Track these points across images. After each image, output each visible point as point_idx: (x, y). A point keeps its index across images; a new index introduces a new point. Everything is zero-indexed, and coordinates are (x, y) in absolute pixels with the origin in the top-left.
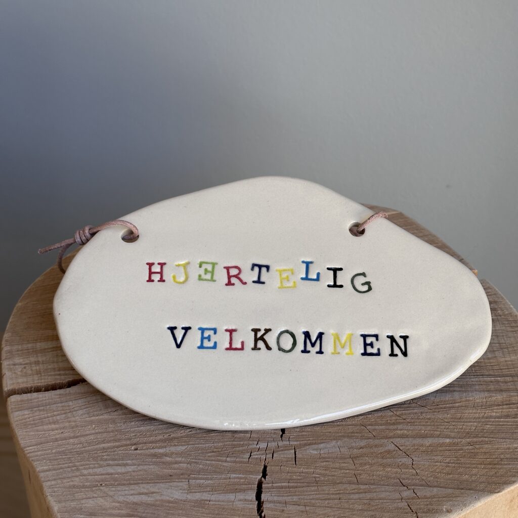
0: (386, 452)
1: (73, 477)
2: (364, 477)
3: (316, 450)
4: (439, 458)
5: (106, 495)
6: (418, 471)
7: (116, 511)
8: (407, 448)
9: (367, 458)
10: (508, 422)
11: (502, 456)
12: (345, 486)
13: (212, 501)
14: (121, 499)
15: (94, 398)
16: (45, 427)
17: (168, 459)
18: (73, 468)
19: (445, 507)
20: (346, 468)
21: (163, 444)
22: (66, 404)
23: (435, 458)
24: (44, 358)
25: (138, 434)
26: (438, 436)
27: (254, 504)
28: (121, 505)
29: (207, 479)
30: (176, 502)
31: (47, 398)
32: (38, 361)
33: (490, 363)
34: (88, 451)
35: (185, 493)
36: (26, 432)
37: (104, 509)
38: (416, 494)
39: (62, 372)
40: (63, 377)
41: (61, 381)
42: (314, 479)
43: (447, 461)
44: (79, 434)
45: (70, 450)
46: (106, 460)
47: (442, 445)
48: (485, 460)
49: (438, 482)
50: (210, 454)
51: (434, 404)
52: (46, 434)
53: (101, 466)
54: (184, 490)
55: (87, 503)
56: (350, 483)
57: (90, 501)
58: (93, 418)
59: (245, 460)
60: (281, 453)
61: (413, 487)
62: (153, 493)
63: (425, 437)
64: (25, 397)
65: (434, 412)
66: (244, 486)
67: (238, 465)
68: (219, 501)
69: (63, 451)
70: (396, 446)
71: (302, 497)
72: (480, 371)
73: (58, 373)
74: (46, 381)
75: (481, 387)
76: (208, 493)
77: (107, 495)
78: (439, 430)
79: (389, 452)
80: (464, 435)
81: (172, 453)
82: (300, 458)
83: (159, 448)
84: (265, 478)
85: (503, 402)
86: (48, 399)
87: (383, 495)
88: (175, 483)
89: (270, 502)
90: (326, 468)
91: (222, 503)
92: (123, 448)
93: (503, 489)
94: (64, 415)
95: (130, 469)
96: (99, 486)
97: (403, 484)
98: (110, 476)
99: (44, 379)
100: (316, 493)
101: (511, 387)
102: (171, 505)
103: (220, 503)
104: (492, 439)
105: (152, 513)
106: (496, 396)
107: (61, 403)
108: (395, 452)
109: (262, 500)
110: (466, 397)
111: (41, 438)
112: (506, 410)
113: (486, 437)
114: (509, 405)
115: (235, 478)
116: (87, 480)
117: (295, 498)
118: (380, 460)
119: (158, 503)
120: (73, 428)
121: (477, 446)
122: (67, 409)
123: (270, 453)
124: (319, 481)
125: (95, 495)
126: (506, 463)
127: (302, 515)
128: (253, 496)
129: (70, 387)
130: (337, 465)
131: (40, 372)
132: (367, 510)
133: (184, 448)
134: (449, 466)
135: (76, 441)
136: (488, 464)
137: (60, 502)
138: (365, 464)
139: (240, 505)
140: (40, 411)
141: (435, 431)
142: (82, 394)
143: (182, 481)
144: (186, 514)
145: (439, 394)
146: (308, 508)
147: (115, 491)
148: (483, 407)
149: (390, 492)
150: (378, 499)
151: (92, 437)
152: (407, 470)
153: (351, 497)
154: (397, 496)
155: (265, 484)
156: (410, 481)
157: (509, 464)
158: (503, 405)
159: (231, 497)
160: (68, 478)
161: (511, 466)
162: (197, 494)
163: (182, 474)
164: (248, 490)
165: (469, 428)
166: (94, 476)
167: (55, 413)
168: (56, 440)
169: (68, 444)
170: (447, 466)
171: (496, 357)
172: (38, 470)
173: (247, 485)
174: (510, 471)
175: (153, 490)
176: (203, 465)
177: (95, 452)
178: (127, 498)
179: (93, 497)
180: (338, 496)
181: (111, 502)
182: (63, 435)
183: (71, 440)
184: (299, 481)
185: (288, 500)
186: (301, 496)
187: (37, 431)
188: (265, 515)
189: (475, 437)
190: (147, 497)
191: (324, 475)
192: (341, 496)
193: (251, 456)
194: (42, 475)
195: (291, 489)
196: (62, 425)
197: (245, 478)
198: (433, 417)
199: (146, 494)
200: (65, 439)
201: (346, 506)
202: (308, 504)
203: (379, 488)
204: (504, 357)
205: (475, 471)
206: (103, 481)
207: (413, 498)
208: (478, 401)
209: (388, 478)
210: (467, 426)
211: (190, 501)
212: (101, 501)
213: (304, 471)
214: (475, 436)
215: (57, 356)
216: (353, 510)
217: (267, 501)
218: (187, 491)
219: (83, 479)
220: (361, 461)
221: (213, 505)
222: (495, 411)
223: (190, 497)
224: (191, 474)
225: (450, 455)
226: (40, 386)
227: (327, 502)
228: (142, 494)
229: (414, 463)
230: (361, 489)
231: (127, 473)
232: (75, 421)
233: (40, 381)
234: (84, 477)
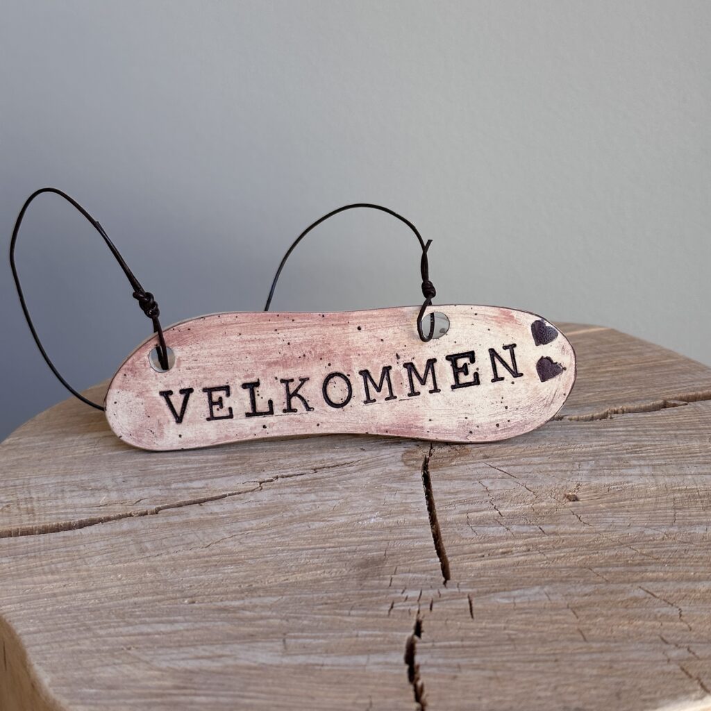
0: (631, 599)
1: (79, 639)
2: (596, 633)
3: (508, 598)
5: (137, 661)
6: (692, 625)
7: (153, 683)
8: (668, 594)
9: (598, 608)
12: (564, 644)
13: (327, 665)
14: (164, 665)
16: (37, 579)
17: (248, 614)
18: (81, 628)
20: (563, 622)
21: (239, 596)
24: (41, 495)
25: (196, 585)
27: (403, 669)
28: (164, 673)
29: (314, 638)
30: (263, 668)
32: (31, 498)
34: (109, 607)
35: (278, 656)
37: (133, 681)
38: (694, 653)
39: (70, 510)
40: (70, 516)
41: (68, 522)
42: (507, 636)
44: (93, 587)
45: (78, 606)
50: (321, 607)
53: (129, 624)
54: (276, 652)
55: (103, 672)
56: (572, 640)
57: (109, 669)
58: (118, 566)
59: (382, 613)
60: (445, 602)
61: (686, 645)
62: (221, 656)
63: (696, 580)
64: (4, 541)
66: (382, 646)
67: (371, 620)
68: (339, 665)
70: (648, 592)
71: (488, 659)
73: (62, 511)
76: (319, 655)
77: (140, 660)
79: (636, 600)
81: (256, 606)
82: (479, 610)
83: (232, 600)
84: (420, 636)
86: (43, 544)
87: (633, 656)
88: (260, 644)
89: (432, 666)
90: (528, 623)
91: (345, 668)
92: (168, 602)
95: (180, 627)
96: (125, 650)
97: (667, 642)
98: (145, 636)
100: (511, 653)
102: (253, 672)
103: (341, 668)
105: (219, 684)
108: (646, 600)
109: (416, 664)
115: (366, 636)
116: (105, 643)
117: (476, 661)
118: (621, 610)
119: (230, 670)
120: (83, 579)
122: (75, 555)
123: (426, 604)
124: (515, 638)
125: (117, 661)
127: (490, 683)
128: (400, 658)
129: (82, 528)
130: (547, 618)
131: (33, 510)
132: (607, 676)
133: (275, 599)
135: (88, 595)
137: (54, 671)
138: (596, 616)
139: (376, 670)
140: (29, 558)
143: (271, 641)
144: (281, 684)
146: (499, 674)
147: (154, 655)
149: (647, 651)
150: (626, 661)
151: (116, 590)
152: (672, 624)
153: (577, 658)
154: (660, 656)
155: (419, 643)
156: (680, 638)
159: (362, 659)
160: (72, 640)
162: (299, 656)
163: (272, 632)
164: (391, 650)
166: (118, 637)
167: (54, 560)
168: (54, 595)
169: (74, 600)
173: (387, 644)
175: (219, 652)
176: (310, 621)
177: (121, 608)
178: (174, 664)
180: (551, 658)
181: (145, 670)
182: (65, 589)
183: (81, 595)
185: (463, 663)
187: (22, 584)
188: (422, 684)
190: (210, 663)
191: (524, 631)
192: (558, 657)
193: (392, 607)
194: (26, 638)
195: (467, 649)
196: (64, 576)
197: (385, 636)
200: (70, 593)
201: (569, 670)
202: (500, 668)
203: (625, 646)
206: (132, 643)
207: (689, 659)
209: (640, 634)
211: (286, 667)
212: (127, 669)
213: (488, 626)
217: (426, 665)
218: (281, 654)
219: (98, 641)
220: (588, 612)
221: (329, 670)
223: (286, 660)
224: (287, 632)
226: (32, 528)
227: (533, 665)
228: (202, 658)
229: (683, 613)
230: (592, 648)
231: (175, 632)
232: (88, 570)
233: (32, 522)
234: (99, 639)
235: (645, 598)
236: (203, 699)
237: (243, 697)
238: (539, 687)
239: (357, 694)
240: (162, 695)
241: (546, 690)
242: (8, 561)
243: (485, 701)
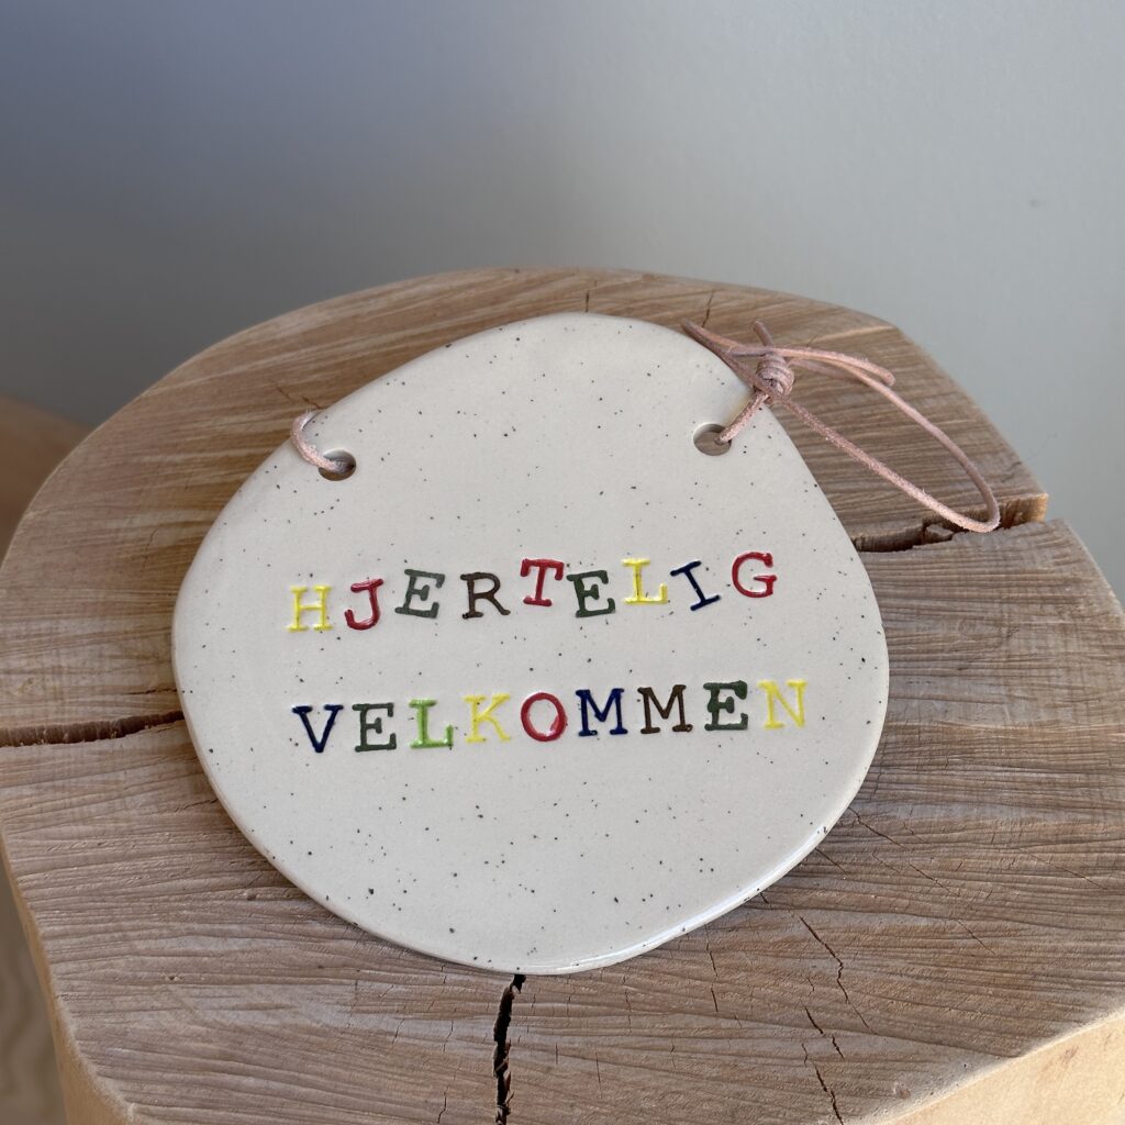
0: (786, 941)
1: (112, 955)
2: (731, 1000)
4: (899, 964)
5: (179, 1005)
6: (850, 993)
7: (197, 1045)
8: (832, 935)
9: (743, 954)
10: (1061, 885)
11: (1037, 968)
12: (688, 1018)
13: (402, 1035)
14: (211, 1016)
15: (172, 766)
16: (65, 829)
17: (318, 927)
18: (116, 935)
19: (896, 1083)
20: (696, 976)
22: (112, 777)
23: (890, 963)
24: (73, 661)
26: (905, 911)
27: (490, 1050)
28: (209, 1030)
29: (395, 982)
30: (325, 1032)
31: (73, 759)
32: (60, 667)
33: (1044, 735)
34: (150, 895)
35: (346, 1012)
36: (24, 838)
37: (173, 1038)
38: (838, 1049)
39: (109, 698)
40: (109, 710)
41: (106, 720)
42: (624, 997)
43: (916, 972)
44: (133, 852)
45: (114, 887)
46: (186, 919)
47: (907, 932)
48: (999, 974)
49: (889, 1020)
51: (904, 831)
52: (65, 845)
53: (174, 935)
54: (345, 1005)
55: (139, 1021)
56: (700, 1012)
57: (146, 1017)
58: (166, 815)
61: (834, 1031)
62: (278, 1007)
63: (875, 910)
64: (26, 752)
65: (905, 849)
66: (471, 1004)
68: (415, 1037)
69: (97, 890)
70: (810, 929)
71: (593, 1040)
72: (1019, 756)
73: (100, 698)
74: (74, 716)
75: (1015, 794)
76: (393, 1015)
77: (183, 1006)
78: (908, 895)
79: (792, 942)
80: (962, 910)
84: (519, 988)
85: (1057, 835)
86: (74, 763)
87: (766, 1047)
88: (328, 987)
89: (525, 1046)
90: (656, 972)
91: (423, 1042)
92: (224, 893)
93: (1029, 1049)
94: (105, 805)
95: (235, 945)
96: (165, 983)
97: (813, 1021)
98: (192, 958)
99: (70, 712)
100: (623, 1030)
101: (1081, 799)
102: (314, 1038)
103: (417, 1042)
104: (1021, 926)
105: (272, 1055)
106: (1045, 820)
107: (103, 772)
108: (805, 944)
109: (507, 1041)
110: (978, 819)
111: (53, 854)
112: (1061, 856)
113: (1007, 920)
114: (1071, 842)
115: (455, 983)
116: (143, 965)
117: (578, 1042)
118: (770, 959)
119: (287, 1031)
120: (122, 835)
121: (986, 941)
122: (113, 790)
124: (633, 1002)
125: (156, 1004)
126: (1043, 984)
127: (587, 1083)
128: (488, 1029)
129: (124, 736)
130: (678, 967)
131: (62, 693)
132: (728, 1081)
134: (917, 985)
135: (128, 866)
136: (1004, 986)
137: (81, 1013)
138: (737, 969)
139: (457, 1049)
140: (55, 788)
141: (897, 897)
142: (148, 753)
143: (341, 984)
144: (344, 1063)
145: (919, 806)
146: (602, 1067)
147: (198, 997)
148: (1012, 845)
149: (784, 1039)
150: (755, 1056)
151: (162, 861)
152: (826, 989)
153: (698, 1046)
154: (797, 1050)
155: (517, 1002)
156: (829, 1016)
157: (1050, 989)
158: (1057, 842)
159: (443, 1028)
160: (104, 956)
161: (1051, 995)
162: (371, 1016)
163: (344, 965)
164: (481, 1014)
165: (975, 893)
166: (159, 956)
167: (86, 797)
168: (86, 862)
169: (110, 873)
170: (913, 986)
171: (1057, 721)
172: (42, 932)
173: (479, 1001)
174: (1050, 1007)
175: (278, 1000)
176: (392, 947)
177: (166, 897)
178: (223, 1016)
179: (153, 1009)
180: (668, 1043)
181: (188, 1023)
182: (100, 852)
183: (117, 865)
184: (590, 1000)
185: (563, 1046)
186: (590, 1038)
187: (47, 837)
188: (510, 1076)
189: (984, 918)
190: (264, 1017)
191: (647, 989)
192: (677, 1042)
194: (49, 945)
195: (571, 1019)
196: (99, 828)
197: (478, 985)
198: (899, 862)
199: (264, 1008)
200: (105, 860)
201: (685, 1066)
202: (605, 1056)
203: (761, 1028)
204: (1076, 724)
205: (972, 1000)
206: (175, 970)
207: (830, 1059)
208: (1003, 828)
209: (783, 1003)
210: (970, 889)
211: (355, 1032)
212: (167, 1020)
213: (605, 975)
214: (985, 914)
215: (101, 656)
216: (698, 1076)
217: (518, 1044)
218: (349, 1008)
219: (134, 962)
220: (729, 961)
221: (402, 1045)
222: (1037, 855)
223: (355, 1022)
224: (363, 967)
225: (923, 959)
226: (60, 726)
227: (645, 1054)
228: (256, 1008)
229: (843, 972)
230: (721, 1029)
231: (228, 954)
232: (128, 820)
233: (60, 716)
234: (137, 958)
235: (804, 940)
236: (251, 1082)
237: (299, 1082)
238: (644, 1094)
239: (431, 1089)
240: (204, 1069)
241: (651, 1098)
242: (29, 793)
243: (578, 1111)
